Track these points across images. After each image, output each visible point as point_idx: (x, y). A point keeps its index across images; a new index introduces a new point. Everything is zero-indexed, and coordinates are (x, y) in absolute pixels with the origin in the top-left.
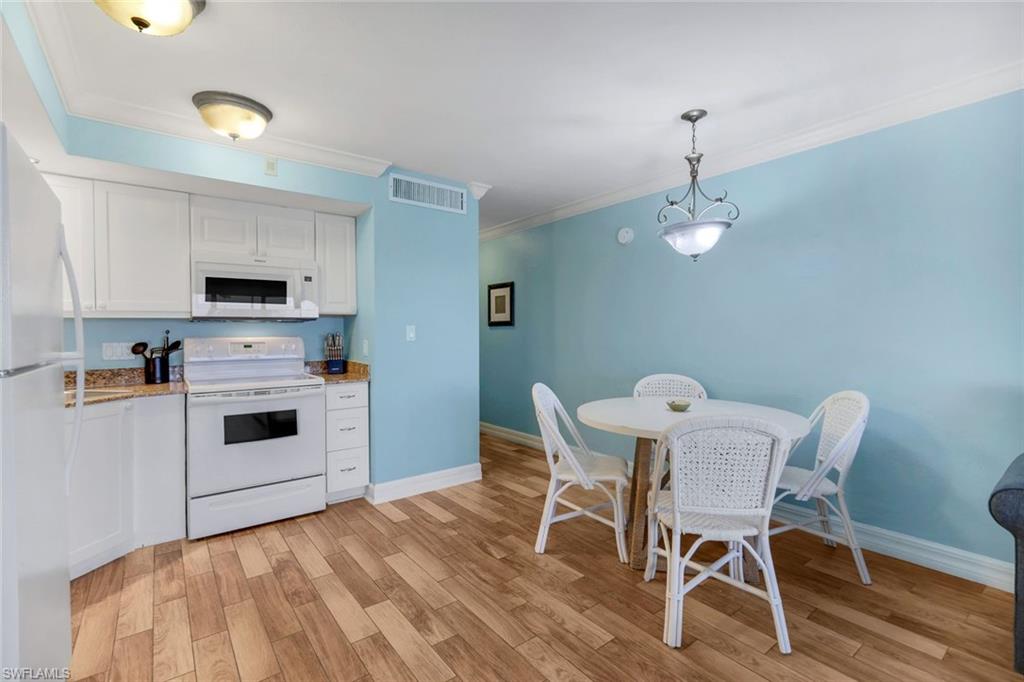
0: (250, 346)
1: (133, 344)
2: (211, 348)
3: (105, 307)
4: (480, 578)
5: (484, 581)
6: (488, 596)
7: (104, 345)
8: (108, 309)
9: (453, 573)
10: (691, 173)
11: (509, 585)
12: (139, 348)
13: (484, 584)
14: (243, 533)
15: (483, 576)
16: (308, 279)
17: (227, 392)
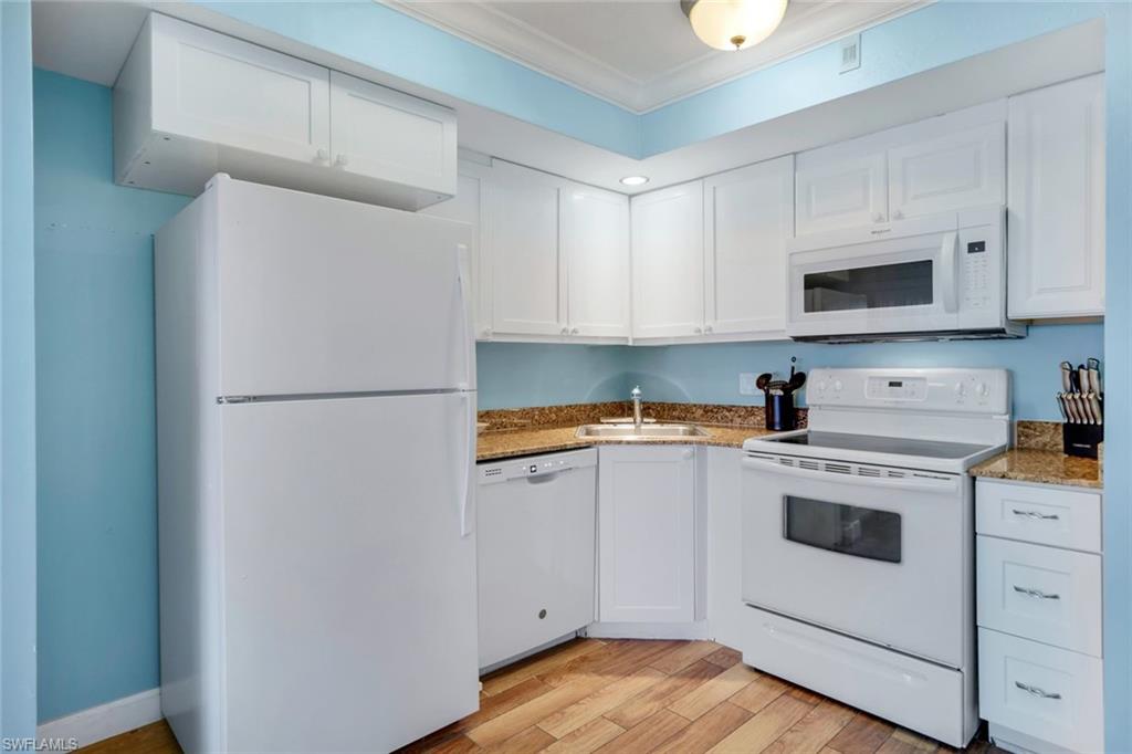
0: (899, 384)
1: (758, 375)
2: (838, 384)
3: (710, 329)
7: (742, 375)
8: (715, 332)
12: (764, 381)
14: (806, 696)
16: (975, 247)
17: (786, 460)
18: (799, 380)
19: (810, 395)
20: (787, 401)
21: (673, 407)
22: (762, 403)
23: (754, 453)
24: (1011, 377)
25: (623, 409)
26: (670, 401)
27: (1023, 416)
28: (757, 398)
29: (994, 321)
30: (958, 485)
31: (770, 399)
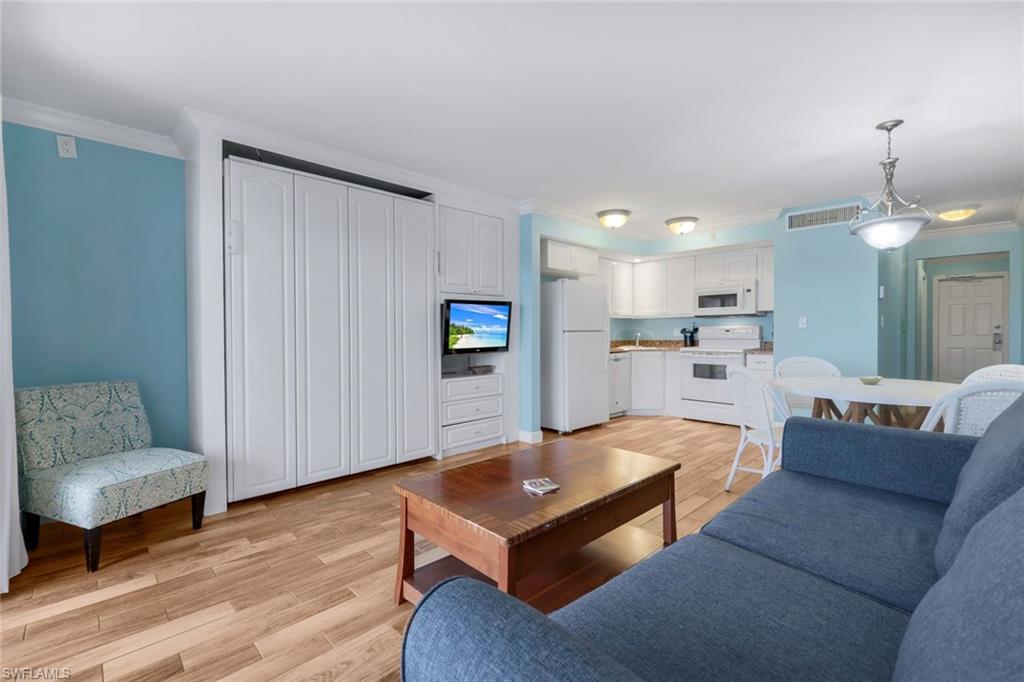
0: (729, 331)
1: (680, 329)
2: (709, 331)
7: (674, 329)
12: (684, 331)
16: (749, 291)
17: (694, 352)
18: (696, 330)
19: (699, 336)
20: (692, 337)
21: (647, 342)
22: (683, 339)
23: (684, 352)
24: (761, 328)
25: (632, 343)
26: (648, 339)
27: (765, 340)
28: (681, 337)
29: (754, 312)
30: (742, 355)
31: (686, 337)
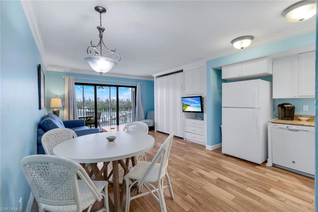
4: (192, 186)
5: (190, 185)
6: (187, 180)
9: (202, 189)
10: (100, 35)
11: (182, 184)
13: (190, 184)
15: (191, 187)
